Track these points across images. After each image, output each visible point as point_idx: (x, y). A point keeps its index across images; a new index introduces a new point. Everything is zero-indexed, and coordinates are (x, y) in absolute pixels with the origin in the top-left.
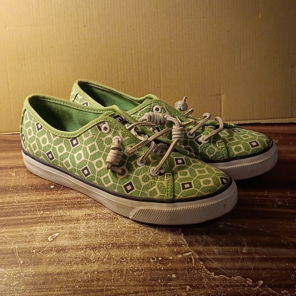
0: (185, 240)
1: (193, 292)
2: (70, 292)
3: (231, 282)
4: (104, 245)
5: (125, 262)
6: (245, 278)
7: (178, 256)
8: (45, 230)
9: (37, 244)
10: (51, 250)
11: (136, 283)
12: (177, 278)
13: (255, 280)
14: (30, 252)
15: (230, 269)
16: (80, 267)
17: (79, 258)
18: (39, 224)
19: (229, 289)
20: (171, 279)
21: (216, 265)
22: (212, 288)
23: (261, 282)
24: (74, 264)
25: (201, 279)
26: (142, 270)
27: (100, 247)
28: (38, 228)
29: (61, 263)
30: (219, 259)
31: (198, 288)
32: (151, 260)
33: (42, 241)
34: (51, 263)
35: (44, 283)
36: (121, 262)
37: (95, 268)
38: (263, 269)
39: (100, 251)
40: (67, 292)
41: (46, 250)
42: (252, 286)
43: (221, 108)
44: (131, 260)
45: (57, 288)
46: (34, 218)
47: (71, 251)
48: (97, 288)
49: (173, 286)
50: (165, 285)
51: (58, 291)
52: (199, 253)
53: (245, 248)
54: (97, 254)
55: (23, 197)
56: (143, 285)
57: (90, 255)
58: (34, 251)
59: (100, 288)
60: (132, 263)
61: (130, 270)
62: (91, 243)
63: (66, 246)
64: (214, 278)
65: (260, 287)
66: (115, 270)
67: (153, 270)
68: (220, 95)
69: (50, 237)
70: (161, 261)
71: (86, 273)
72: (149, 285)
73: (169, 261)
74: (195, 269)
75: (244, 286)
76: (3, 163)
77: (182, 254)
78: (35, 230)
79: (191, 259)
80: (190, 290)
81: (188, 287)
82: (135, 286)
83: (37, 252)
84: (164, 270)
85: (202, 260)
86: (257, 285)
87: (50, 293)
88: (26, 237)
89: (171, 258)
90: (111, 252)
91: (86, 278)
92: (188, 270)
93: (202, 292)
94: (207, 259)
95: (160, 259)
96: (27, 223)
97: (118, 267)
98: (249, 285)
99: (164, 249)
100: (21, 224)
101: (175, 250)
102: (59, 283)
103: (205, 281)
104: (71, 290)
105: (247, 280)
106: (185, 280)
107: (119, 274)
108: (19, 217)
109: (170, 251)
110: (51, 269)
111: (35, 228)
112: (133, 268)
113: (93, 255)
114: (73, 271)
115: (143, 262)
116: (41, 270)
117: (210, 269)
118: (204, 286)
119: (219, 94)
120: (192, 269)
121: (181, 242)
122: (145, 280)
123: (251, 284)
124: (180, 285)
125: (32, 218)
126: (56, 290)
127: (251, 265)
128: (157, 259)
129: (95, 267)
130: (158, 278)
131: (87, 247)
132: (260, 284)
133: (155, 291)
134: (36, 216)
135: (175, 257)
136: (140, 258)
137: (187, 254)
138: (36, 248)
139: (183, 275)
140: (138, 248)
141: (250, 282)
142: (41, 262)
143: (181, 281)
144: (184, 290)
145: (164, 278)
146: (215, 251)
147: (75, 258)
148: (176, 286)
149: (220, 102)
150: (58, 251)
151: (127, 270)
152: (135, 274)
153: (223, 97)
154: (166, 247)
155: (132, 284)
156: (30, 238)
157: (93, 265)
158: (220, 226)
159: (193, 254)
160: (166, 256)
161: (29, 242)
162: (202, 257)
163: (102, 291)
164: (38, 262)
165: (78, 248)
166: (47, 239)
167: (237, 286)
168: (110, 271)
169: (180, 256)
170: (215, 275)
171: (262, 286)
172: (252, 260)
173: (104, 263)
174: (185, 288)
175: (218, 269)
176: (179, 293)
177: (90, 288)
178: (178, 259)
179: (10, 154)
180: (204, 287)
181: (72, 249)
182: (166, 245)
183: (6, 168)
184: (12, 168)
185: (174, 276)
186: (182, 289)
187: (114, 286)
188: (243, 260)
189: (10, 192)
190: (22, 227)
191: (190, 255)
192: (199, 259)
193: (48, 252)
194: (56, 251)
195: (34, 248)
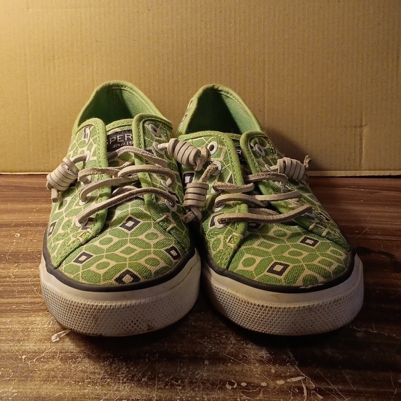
0: (291, 355)
5: (179, 386)
7: (278, 382)
8: (49, 324)
9: (30, 346)
10: (53, 357)
14: (16, 359)
16: (99, 389)
18: (40, 314)
24: (89, 383)
28: (38, 319)
29: (66, 381)
30: (353, 391)
32: (228, 386)
33: (40, 340)
34: (47, 379)
36: (172, 385)
37: (124, 393)
39: (138, 364)
41: (44, 357)
43: (361, 148)
44: (191, 382)
46: (34, 303)
47: (87, 360)
52: (316, 378)
54: (132, 368)
55: (25, 268)
57: (119, 371)
58: (24, 357)
60: (193, 389)
66: (160, 400)
68: (361, 126)
69: (56, 335)
70: (245, 388)
73: (260, 390)
76: (6, 218)
77: (285, 378)
78: (32, 323)
79: (301, 389)
83: (29, 359)
85: (321, 392)
88: (16, 332)
89: (264, 384)
90: (157, 367)
94: (331, 390)
95: (244, 384)
96: (22, 311)
99: (252, 367)
100: (12, 311)
101: (273, 371)
108: (11, 300)
109: (263, 372)
110: (47, 389)
111: (33, 319)
113: (123, 370)
114: (84, 395)
115: (213, 389)
116: (29, 391)
119: (358, 124)
125: (31, 303)
128: (239, 384)
129: (125, 391)
134: (39, 300)
135: (272, 384)
136: (208, 380)
137: (294, 379)
138: (29, 352)
140: (207, 362)
142: (32, 377)
147: (92, 373)
149: (361, 139)
150: (64, 360)
153: (366, 130)
154: (257, 365)
156: (21, 334)
157: (121, 388)
158: (358, 335)
159: (304, 380)
160: (256, 381)
161: (19, 341)
162: (323, 386)
164: (26, 377)
166: (50, 339)
169: (281, 382)
173: (141, 386)
178: (277, 387)
179: (20, 206)
181: (89, 357)
182: (257, 360)
183: (8, 225)
184: (17, 225)
189: (7, 261)
190: (12, 316)
191: (300, 381)
192: (315, 389)
193: (47, 360)
194: (61, 359)
195: (24, 352)
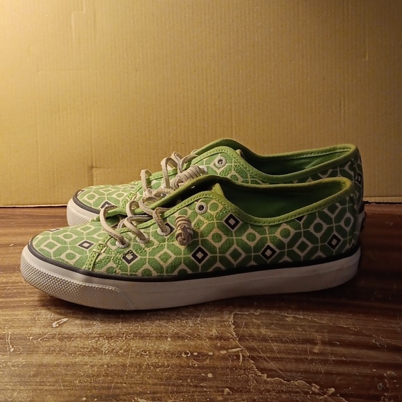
0: (234, 333)
1: (232, 397)
2: (67, 388)
3: (288, 388)
4: (123, 334)
5: (147, 355)
6: (310, 383)
7: (222, 352)
9: (36, 330)
10: (53, 338)
11: (156, 381)
12: (215, 378)
13: (324, 387)
14: (26, 339)
15: (290, 371)
16: (86, 359)
17: (88, 348)
18: (45, 308)
19: (284, 396)
20: (205, 379)
21: (272, 365)
22: (261, 393)
23: (333, 390)
24: (79, 354)
25: (247, 381)
26: (169, 366)
27: (118, 337)
28: (43, 311)
29: (62, 353)
30: (277, 358)
31: (241, 391)
32: (183, 355)
33: (44, 326)
34: (48, 352)
35: (34, 376)
36: (142, 355)
37: (105, 361)
38: (338, 374)
39: (118, 341)
40: (62, 388)
41: (46, 338)
42: (319, 394)
44: (156, 353)
45: (49, 382)
46: (40, 301)
47: (78, 339)
48: (103, 385)
49: (206, 387)
50: (196, 386)
51: (50, 385)
52: (250, 349)
53: (317, 347)
54: (112, 344)
56: (165, 385)
57: (102, 346)
58: (31, 338)
59: (106, 385)
60: (157, 358)
61: (152, 365)
62: (108, 331)
63: (73, 334)
64: (265, 381)
65: (329, 396)
66: (131, 365)
67: (183, 367)
69: (56, 322)
70: (196, 356)
71: (92, 366)
72: (173, 385)
73: (207, 358)
74: (241, 369)
75: (307, 393)
77: (227, 349)
78: (38, 314)
79: (238, 357)
80: (229, 394)
81: (227, 390)
82: (154, 385)
83: (35, 339)
84: (198, 367)
85: (253, 358)
86: (325, 393)
87: (40, 387)
88: (25, 321)
89: (211, 353)
90: (131, 344)
91: (90, 372)
92: (231, 369)
93: (245, 397)
94: (261, 357)
95: (195, 354)
96: (31, 306)
97: (138, 361)
98: (314, 393)
99: (203, 342)
100: (22, 306)
101: (219, 345)
102: (53, 376)
103: (252, 384)
104: (67, 386)
105: (312, 386)
106: (224, 381)
107: (136, 370)
108: (22, 299)
109: (211, 345)
110: (48, 359)
111: (39, 312)
112: (156, 363)
113: (106, 345)
114: (75, 363)
115: (172, 357)
116: (34, 361)
117: (262, 370)
118: (249, 389)
120: (236, 368)
121: (229, 335)
122: (169, 378)
123: (317, 391)
124: (217, 387)
125: (38, 301)
126: (48, 384)
127: (322, 368)
128: (192, 354)
129: (106, 359)
130: (188, 377)
131: (100, 335)
132: (331, 392)
133: (181, 392)
134: (44, 298)
135: (217, 353)
136: (169, 351)
137: (234, 350)
138: (35, 335)
139: (223, 375)
140: (169, 339)
141: (316, 388)
142: (37, 351)
143: (219, 382)
144: (220, 393)
145: (196, 377)
146: (275, 348)
147: (82, 348)
148: (210, 387)
150: (61, 339)
151: (148, 365)
152: (158, 370)
154: (207, 341)
155: (151, 382)
156: (30, 322)
157: (103, 357)
158: (288, 319)
159: (242, 350)
160: (205, 351)
161: (28, 327)
162: (255, 354)
163: (109, 388)
164: (32, 351)
165: (88, 337)
166: (52, 325)
167: (297, 392)
168: (124, 366)
169: (224, 352)
170: (268, 377)
171: (333, 395)
172: (325, 362)
173: (119, 356)
174: (223, 391)
175: (274, 371)
176: (212, 397)
177: (93, 384)
178: (221, 355)
180: (249, 391)
181: (80, 337)
182: (208, 338)
185: (210, 375)
186: (218, 392)
187: (125, 383)
188: (312, 361)
190: (23, 310)
191: (238, 351)
192: (249, 357)
193: (48, 339)
194: (59, 339)
195: (31, 335)
